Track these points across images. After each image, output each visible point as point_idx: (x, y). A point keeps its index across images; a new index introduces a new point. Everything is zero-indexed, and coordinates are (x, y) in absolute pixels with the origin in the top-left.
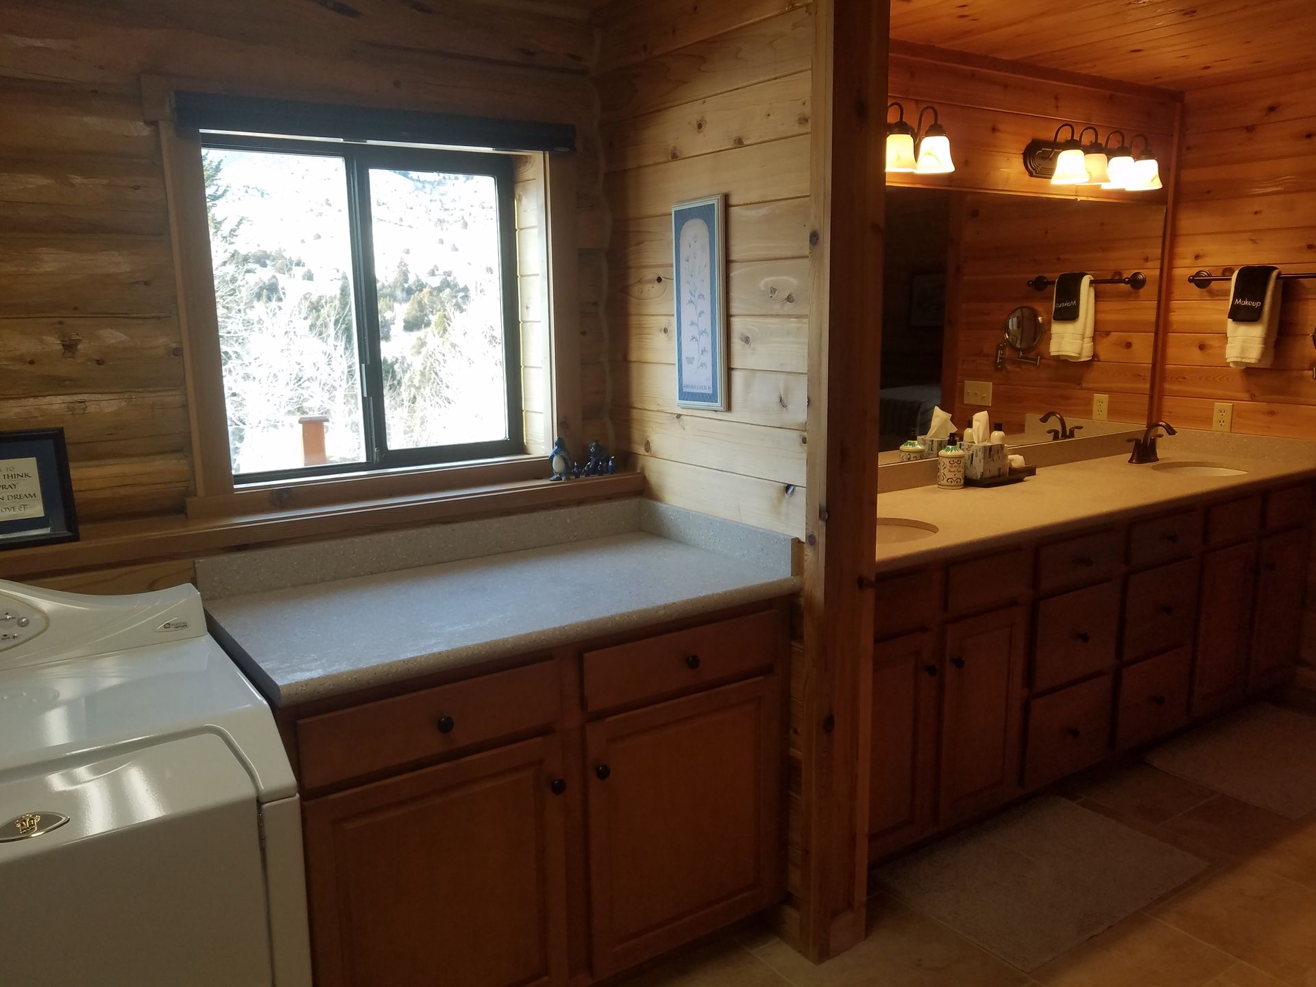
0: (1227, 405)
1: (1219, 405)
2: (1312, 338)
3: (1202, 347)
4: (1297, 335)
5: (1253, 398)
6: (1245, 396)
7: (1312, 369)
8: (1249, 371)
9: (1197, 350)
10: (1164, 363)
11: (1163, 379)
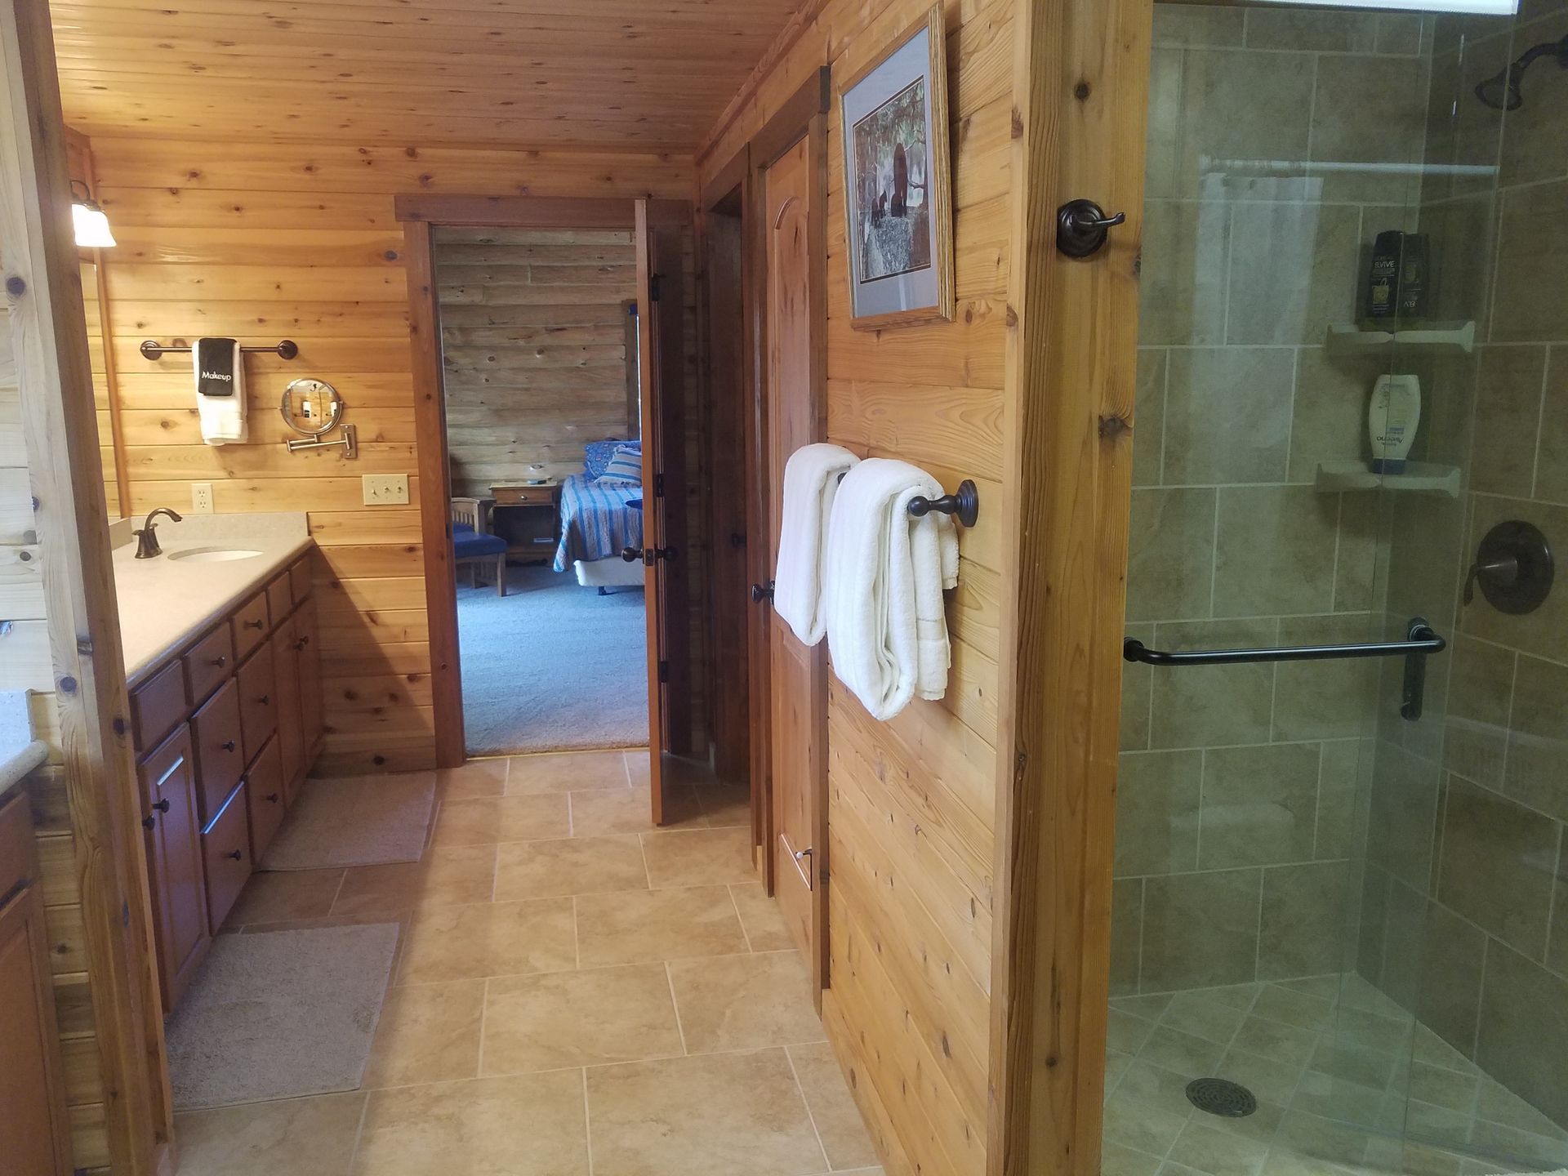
0: (206, 484)
1: (197, 485)
2: (280, 412)
3: (165, 425)
4: (263, 409)
5: (231, 475)
6: (223, 474)
7: (286, 443)
8: (226, 448)
9: (159, 428)
10: (123, 446)
11: (126, 463)
